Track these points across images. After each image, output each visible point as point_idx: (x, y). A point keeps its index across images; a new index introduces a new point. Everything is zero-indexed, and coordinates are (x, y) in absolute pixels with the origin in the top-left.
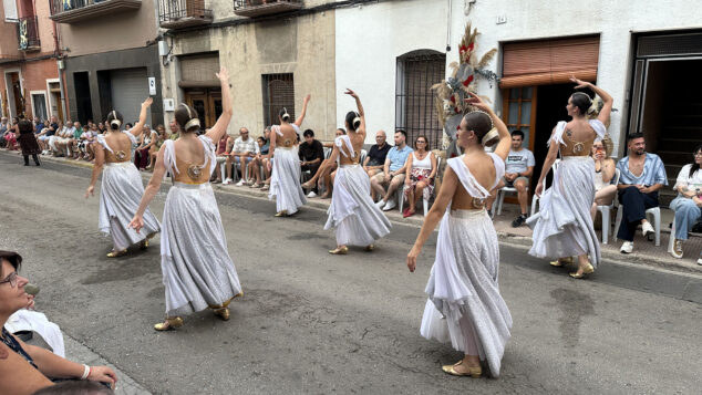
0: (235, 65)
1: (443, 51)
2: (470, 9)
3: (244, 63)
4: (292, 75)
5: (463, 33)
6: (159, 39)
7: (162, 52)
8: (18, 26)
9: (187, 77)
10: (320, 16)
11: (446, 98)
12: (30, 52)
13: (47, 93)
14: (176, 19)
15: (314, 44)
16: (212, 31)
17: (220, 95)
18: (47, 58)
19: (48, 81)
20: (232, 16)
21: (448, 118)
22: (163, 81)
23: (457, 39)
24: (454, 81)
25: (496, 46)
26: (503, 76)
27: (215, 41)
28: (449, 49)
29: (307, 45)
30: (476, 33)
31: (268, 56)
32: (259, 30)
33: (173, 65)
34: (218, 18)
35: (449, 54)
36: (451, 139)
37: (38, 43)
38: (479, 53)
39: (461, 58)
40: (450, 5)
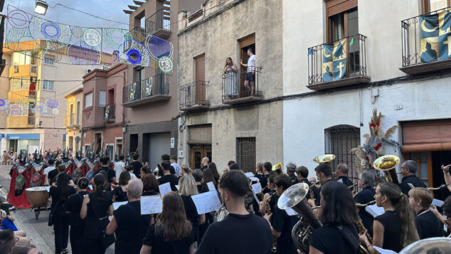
0: (220, 132)
1: (358, 126)
2: (375, 100)
3: (226, 130)
4: (255, 138)
5: (372, 115)
6: (179, 117)
7: (180, 124)
8: (105, 108)
9: (192, 138)
10: (273, 104)
11: (362, 158)
12: (109, 122)
13: (115, 145)
14: (189, 106)
15: (269, 120)
16: (209, 112)
17: (211, 149)
18: (117, 126)
19: (117, 138)
20: (220, 104)
22: (179, 140)
23: (367, 120)
24: (368, 147)
25: (397, 124)
26: (403, 144)
27: (209, 118)
28: (362, 125)
29: (265, 121)
30: (381, 115)
31: (240, 127)
32: (237, 112)
33: (185, 131)
34: (213, 105)
35: (362, 129)
37: (114, 117)
38: (384, 129)
39: (371, 131)
40: (361, 97)
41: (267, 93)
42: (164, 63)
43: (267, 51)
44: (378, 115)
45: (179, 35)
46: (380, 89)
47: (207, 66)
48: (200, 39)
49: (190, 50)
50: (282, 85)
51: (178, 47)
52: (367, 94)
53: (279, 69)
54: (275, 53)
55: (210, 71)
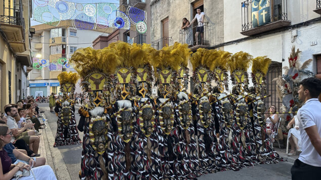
1: (281, 61)
2: (294, 39)
5: (291, 51)
11: (282, 85)
21: (284, 96)
23: (288, 55)
24: (286, 77)
25: (311, 58)
26: (317, 73)
28: (283, 60)
30: (298, 51)
35: (283, 63)
36: (286, 108)
38: (301, 62)
39: (290, 64)
40: (283, 38)
41: (212, 42)
42: (140, 27)
43: (212, 9)
44: (296, 51)
45: (151, 6)
46: (299, 30)
47: (170, 26)
48: (165, 6)
49: (159, 15)
50: (223, 34)
51: (150, 14)
52: (288, 35)
53: (221, 23)
54: (218, 10)
55: (172, 30)
